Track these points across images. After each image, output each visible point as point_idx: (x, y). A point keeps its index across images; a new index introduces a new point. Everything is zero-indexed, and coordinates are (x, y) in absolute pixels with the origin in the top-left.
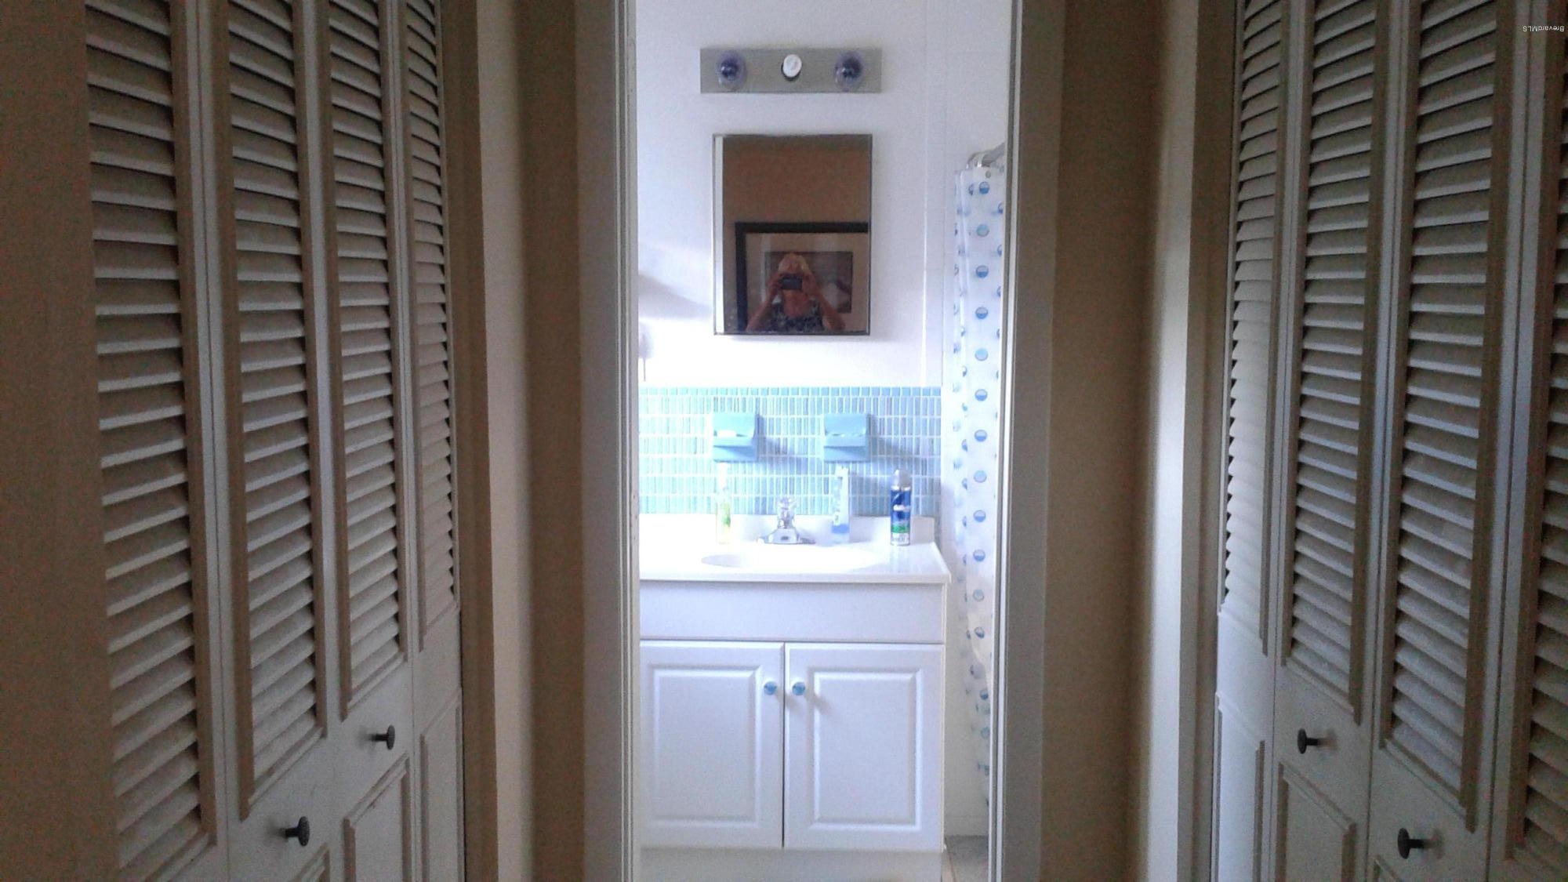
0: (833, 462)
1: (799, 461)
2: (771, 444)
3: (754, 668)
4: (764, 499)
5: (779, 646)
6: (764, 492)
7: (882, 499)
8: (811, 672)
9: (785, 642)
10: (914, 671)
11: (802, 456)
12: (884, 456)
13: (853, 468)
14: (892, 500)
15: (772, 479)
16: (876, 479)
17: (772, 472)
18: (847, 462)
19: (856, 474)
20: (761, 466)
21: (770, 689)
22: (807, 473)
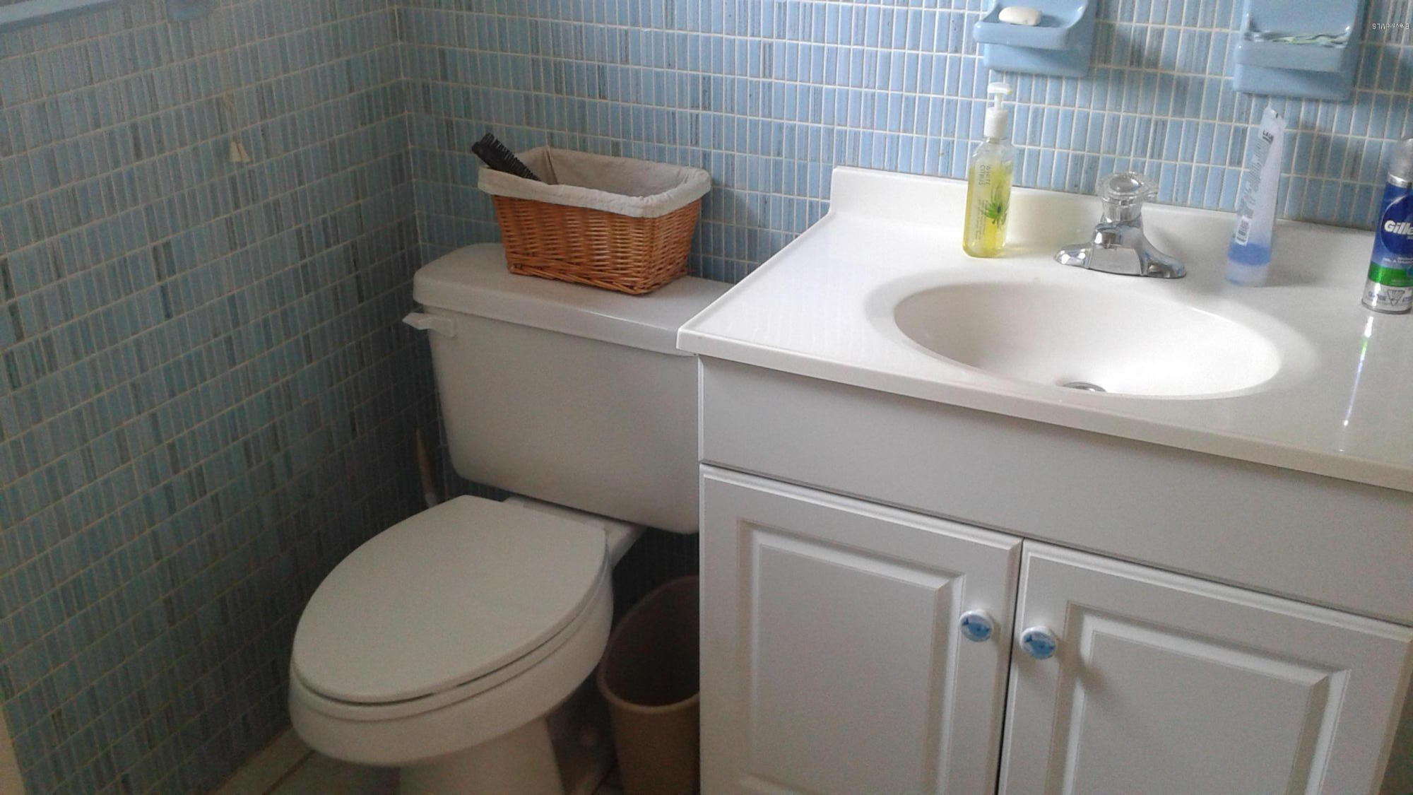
0: (1263, 97)
1: (1182, 86)
2: (1123, 41)
3: (953, 575)
4: (1094, 162)
5: (1008, 543)
6: (1096, 147)
7: (1367, 190)
8: (1076, 613)
9: (1024, 538)
10: (1332, 669)
11: (1191, 75)
12: (1392, 93)
13: (1308, 112)
14: (1385, 204)
15: (1115, 120)
16: (1360, 143)
17: (1117, 106)
18: (1297, 99)
19: (1313, 127)
20: (1095, 89)
21: (976, 629)
22: (1197, 114)
